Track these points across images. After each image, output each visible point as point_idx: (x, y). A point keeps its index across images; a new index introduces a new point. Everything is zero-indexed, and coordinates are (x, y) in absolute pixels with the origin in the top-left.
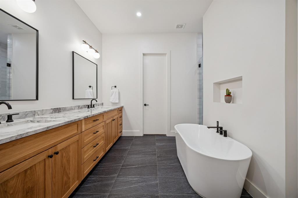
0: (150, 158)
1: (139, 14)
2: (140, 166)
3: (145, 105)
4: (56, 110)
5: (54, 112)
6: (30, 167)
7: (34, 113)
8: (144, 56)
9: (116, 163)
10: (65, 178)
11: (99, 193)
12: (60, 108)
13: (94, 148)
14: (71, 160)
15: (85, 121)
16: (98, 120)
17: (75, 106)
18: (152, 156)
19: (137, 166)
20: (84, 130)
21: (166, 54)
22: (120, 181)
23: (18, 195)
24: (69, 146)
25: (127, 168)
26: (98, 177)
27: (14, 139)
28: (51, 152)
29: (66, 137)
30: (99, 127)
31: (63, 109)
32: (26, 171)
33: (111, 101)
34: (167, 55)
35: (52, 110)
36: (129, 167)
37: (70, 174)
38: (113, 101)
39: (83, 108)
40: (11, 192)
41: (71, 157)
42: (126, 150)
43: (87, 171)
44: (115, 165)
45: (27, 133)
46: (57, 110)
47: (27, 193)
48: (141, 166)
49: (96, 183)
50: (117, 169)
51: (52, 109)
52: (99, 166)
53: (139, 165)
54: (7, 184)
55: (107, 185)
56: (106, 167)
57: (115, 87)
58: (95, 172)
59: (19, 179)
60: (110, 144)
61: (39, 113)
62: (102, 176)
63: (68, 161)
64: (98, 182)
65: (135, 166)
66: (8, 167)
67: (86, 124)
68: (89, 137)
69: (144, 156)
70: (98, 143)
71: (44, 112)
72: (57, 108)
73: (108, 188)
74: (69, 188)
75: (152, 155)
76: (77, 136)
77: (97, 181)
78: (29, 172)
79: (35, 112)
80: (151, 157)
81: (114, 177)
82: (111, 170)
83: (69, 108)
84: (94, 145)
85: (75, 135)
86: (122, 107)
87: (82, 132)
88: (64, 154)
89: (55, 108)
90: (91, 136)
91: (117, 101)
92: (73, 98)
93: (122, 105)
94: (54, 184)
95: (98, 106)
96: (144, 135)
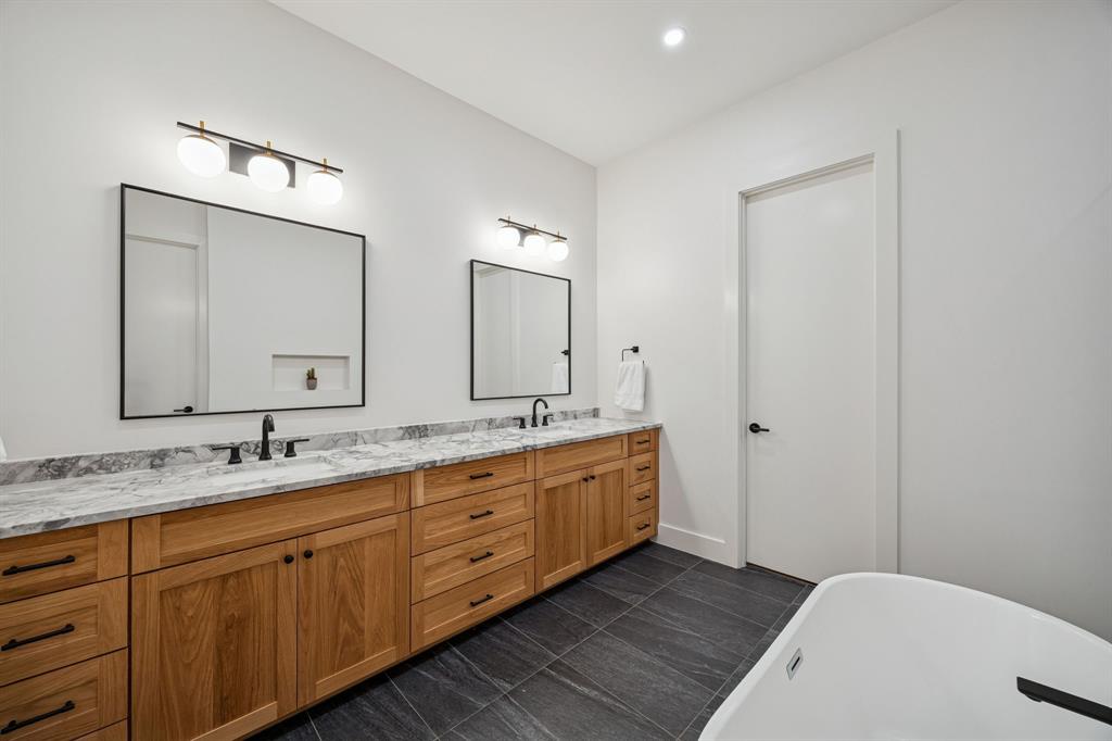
0: (680, 688)
1: (673, 38)
2: (604, 699)
3: (755, 428)
4: (414, 431)
5: (407, 435)
6: (237, 572)
7: (354, 438)
8: (747, 203)
9: (546, 644)
10: (345, 627)
11: (424, 716)
12: (426, 426)
13: (468, 566)
14: (366, 581)
15: (425, 476)
16: (491, 475)
17: (476, 421)
18: (694, 682)
19: (594, 694)
20: (420, 502)
21: (872, 155)
22: (498, 719)
23: (206, 625)
24: (360, 540)
25: (558, 682)
26: (467, 663)
27: (188, 505)
28: (292, 547)
29: (348, 517)
30: (499, 497)
31: (436, 428)
32: (224, 578)
33: (618, 403)
34: (875, 165)
35: (401, 432)
36: (569, 682)
37: (363, 619)
38: (623, 403)
39: (508, 426)
40: (190, 613)
41: (367, 575)
42: (618, 605)
43: (437, 627)
44: (536, 649)
45: (219, 496)
46: (417, 432)
47: (227, 628)
48: (611, 701)
49: (445, 681)
50: (530, 667)
51: (401, 428)
52: (496, 629)
53: (608, 695)
54: (181, 595)
55: (459, 707)
56: (510, 642)
57: (636, 350)
58: (475, 641)
59: (208, 591)
60: (567, 562)
61: (366, 436)
62: (476, 668)
63: (358, 583)
64: (453, 679)
65: (586, 690)
66: (182, 560)
67: (427, 485)
68: (449, 527)
69: (661, 664)
70: (490, 551)
71: (379, 435)
72: (417, 426)
73: (452, 718)
74: (361, 657)
75: (700, 679)
76: (392, 521)
77: (451, 674)
78: (232, 582)
79: (356, 434)
80: (684, 685)
81: (497, 691)
82: (511, 659)
83: (454, 426)
84: (475, 556)
85: (383, 514)
86: (657, 430)
87: (413, 506)
88: (342, 562)
89: (410, 427)
90: (455, 523)
91: (638, 406)
92: (472, 399)
93: (658, 421)
94: (306, 631)
95: (576, 418)
96: (748, 564)
